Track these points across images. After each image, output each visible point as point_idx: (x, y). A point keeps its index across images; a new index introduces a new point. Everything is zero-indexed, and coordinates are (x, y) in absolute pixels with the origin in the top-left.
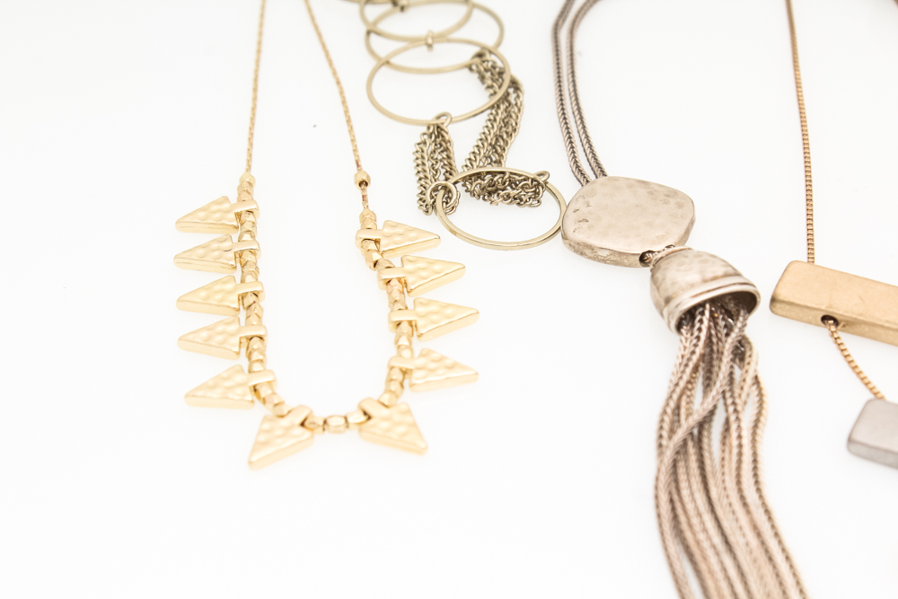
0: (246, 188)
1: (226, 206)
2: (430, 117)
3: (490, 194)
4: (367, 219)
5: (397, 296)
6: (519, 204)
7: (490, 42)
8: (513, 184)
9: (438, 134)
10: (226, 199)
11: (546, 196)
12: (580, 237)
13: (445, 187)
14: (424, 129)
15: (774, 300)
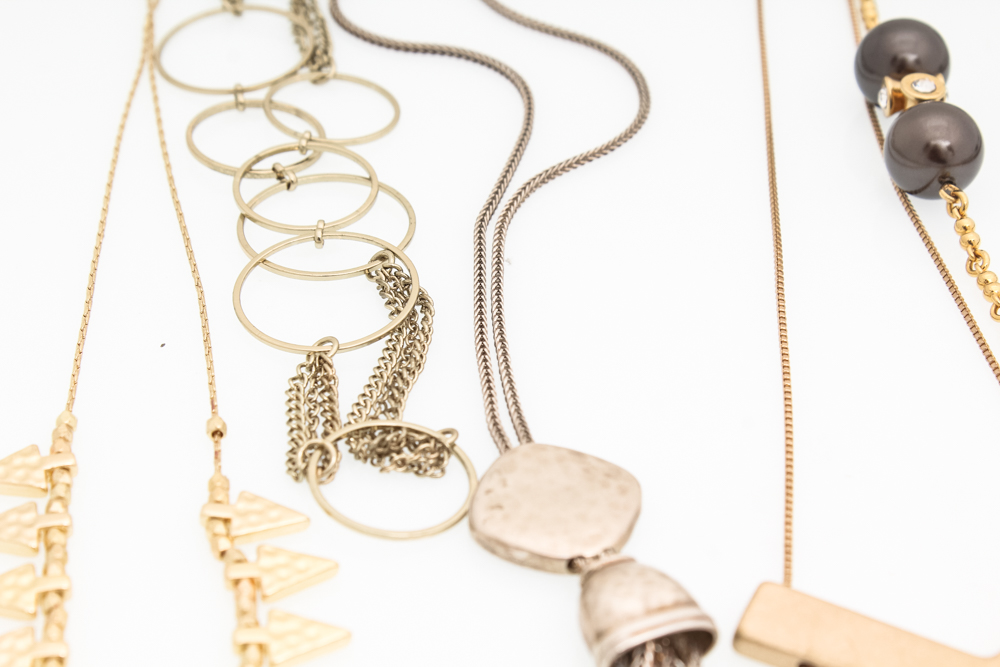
0: (64, 435)
1: (33, 459)
2: (310, 341)
3: (381, 456)
4: (218, 488)
5: (246, 603)
6: (417, 473)
7: (395, 242)
8: (411, 444)
9: (319, 365)
10: (35, 449)
11: (451, 463)
12: (493, 528)
13: (322, 448)
14: (303, 359)
15: (738, 637)
